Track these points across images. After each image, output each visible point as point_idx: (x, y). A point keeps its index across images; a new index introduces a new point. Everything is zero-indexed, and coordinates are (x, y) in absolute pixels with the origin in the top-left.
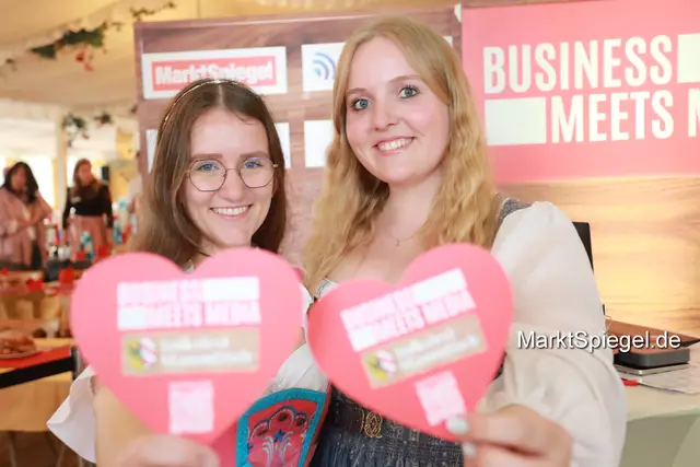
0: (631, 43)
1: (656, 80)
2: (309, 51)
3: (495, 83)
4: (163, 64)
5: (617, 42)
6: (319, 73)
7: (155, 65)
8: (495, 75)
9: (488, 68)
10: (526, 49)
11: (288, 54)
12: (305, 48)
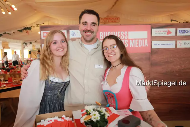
0: (122, 32)
1: (125, 38)
2: (71, 31)
3: (101, 38)
4: (45, 33)
5: (120, 32)
6: (72, 35)
7: (43, 33)
8: (101, 36)
9: (100, 35)
10: (106, 32)
11: (67, 31)
12: (70, 31)
